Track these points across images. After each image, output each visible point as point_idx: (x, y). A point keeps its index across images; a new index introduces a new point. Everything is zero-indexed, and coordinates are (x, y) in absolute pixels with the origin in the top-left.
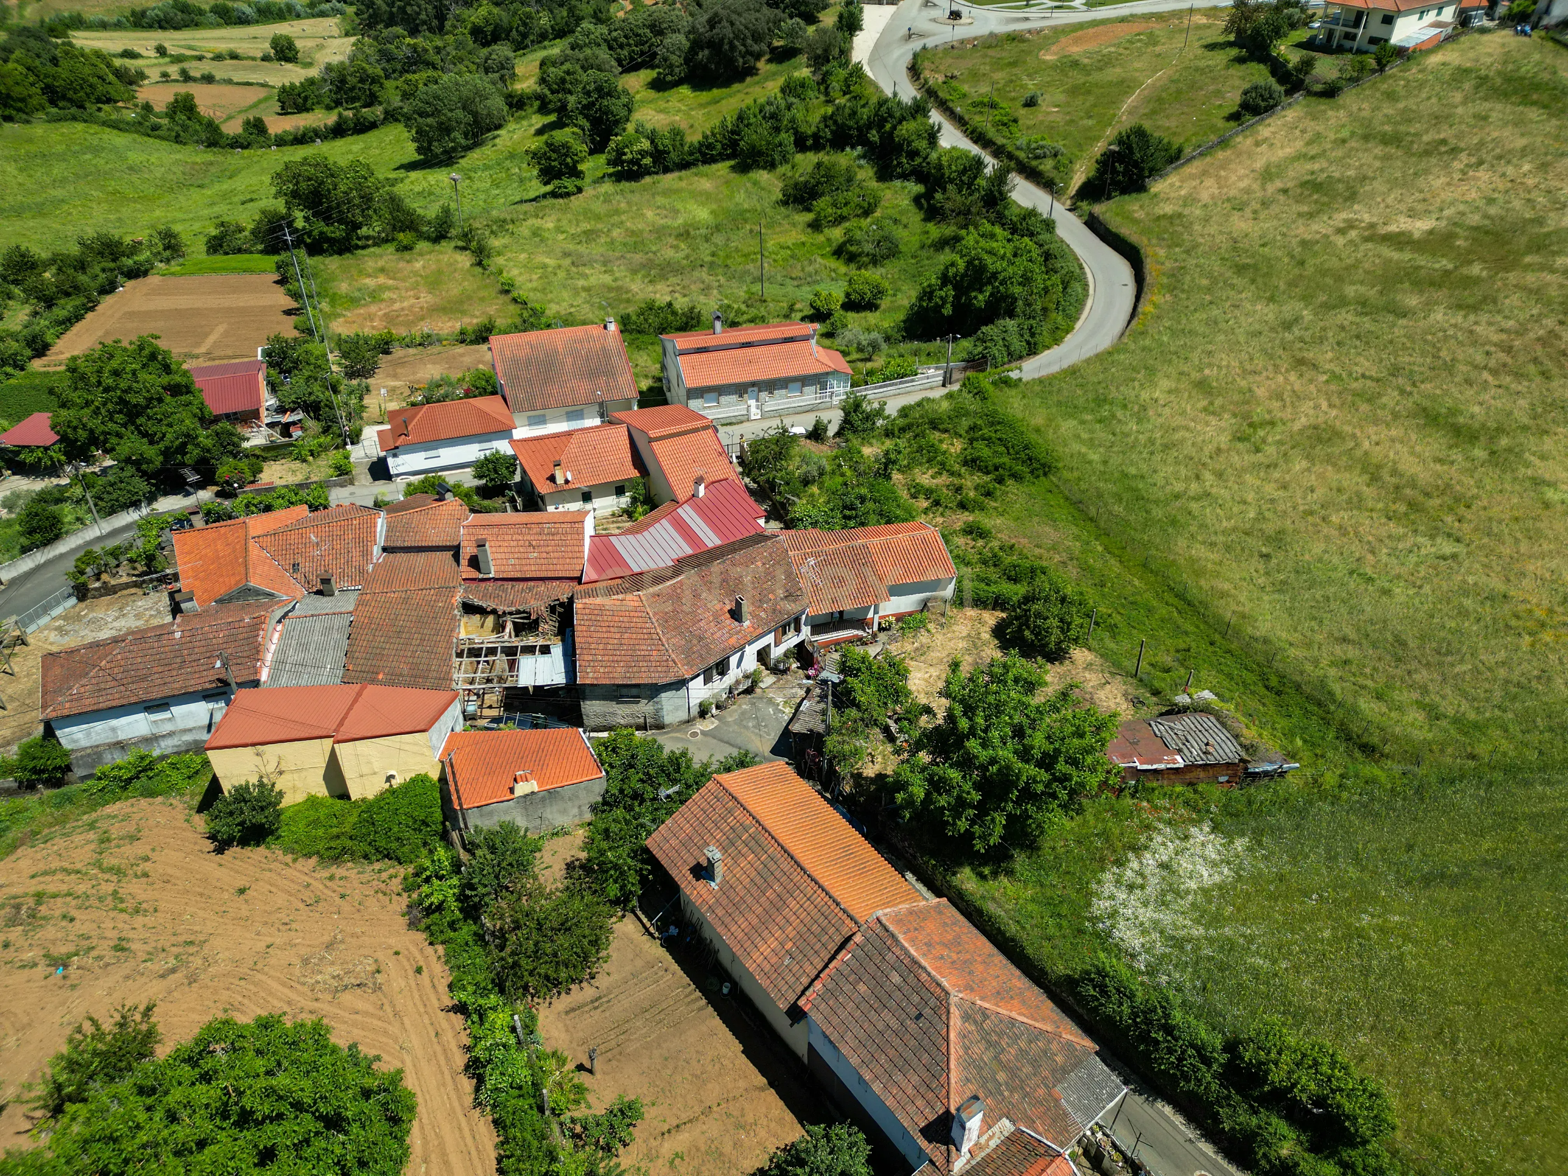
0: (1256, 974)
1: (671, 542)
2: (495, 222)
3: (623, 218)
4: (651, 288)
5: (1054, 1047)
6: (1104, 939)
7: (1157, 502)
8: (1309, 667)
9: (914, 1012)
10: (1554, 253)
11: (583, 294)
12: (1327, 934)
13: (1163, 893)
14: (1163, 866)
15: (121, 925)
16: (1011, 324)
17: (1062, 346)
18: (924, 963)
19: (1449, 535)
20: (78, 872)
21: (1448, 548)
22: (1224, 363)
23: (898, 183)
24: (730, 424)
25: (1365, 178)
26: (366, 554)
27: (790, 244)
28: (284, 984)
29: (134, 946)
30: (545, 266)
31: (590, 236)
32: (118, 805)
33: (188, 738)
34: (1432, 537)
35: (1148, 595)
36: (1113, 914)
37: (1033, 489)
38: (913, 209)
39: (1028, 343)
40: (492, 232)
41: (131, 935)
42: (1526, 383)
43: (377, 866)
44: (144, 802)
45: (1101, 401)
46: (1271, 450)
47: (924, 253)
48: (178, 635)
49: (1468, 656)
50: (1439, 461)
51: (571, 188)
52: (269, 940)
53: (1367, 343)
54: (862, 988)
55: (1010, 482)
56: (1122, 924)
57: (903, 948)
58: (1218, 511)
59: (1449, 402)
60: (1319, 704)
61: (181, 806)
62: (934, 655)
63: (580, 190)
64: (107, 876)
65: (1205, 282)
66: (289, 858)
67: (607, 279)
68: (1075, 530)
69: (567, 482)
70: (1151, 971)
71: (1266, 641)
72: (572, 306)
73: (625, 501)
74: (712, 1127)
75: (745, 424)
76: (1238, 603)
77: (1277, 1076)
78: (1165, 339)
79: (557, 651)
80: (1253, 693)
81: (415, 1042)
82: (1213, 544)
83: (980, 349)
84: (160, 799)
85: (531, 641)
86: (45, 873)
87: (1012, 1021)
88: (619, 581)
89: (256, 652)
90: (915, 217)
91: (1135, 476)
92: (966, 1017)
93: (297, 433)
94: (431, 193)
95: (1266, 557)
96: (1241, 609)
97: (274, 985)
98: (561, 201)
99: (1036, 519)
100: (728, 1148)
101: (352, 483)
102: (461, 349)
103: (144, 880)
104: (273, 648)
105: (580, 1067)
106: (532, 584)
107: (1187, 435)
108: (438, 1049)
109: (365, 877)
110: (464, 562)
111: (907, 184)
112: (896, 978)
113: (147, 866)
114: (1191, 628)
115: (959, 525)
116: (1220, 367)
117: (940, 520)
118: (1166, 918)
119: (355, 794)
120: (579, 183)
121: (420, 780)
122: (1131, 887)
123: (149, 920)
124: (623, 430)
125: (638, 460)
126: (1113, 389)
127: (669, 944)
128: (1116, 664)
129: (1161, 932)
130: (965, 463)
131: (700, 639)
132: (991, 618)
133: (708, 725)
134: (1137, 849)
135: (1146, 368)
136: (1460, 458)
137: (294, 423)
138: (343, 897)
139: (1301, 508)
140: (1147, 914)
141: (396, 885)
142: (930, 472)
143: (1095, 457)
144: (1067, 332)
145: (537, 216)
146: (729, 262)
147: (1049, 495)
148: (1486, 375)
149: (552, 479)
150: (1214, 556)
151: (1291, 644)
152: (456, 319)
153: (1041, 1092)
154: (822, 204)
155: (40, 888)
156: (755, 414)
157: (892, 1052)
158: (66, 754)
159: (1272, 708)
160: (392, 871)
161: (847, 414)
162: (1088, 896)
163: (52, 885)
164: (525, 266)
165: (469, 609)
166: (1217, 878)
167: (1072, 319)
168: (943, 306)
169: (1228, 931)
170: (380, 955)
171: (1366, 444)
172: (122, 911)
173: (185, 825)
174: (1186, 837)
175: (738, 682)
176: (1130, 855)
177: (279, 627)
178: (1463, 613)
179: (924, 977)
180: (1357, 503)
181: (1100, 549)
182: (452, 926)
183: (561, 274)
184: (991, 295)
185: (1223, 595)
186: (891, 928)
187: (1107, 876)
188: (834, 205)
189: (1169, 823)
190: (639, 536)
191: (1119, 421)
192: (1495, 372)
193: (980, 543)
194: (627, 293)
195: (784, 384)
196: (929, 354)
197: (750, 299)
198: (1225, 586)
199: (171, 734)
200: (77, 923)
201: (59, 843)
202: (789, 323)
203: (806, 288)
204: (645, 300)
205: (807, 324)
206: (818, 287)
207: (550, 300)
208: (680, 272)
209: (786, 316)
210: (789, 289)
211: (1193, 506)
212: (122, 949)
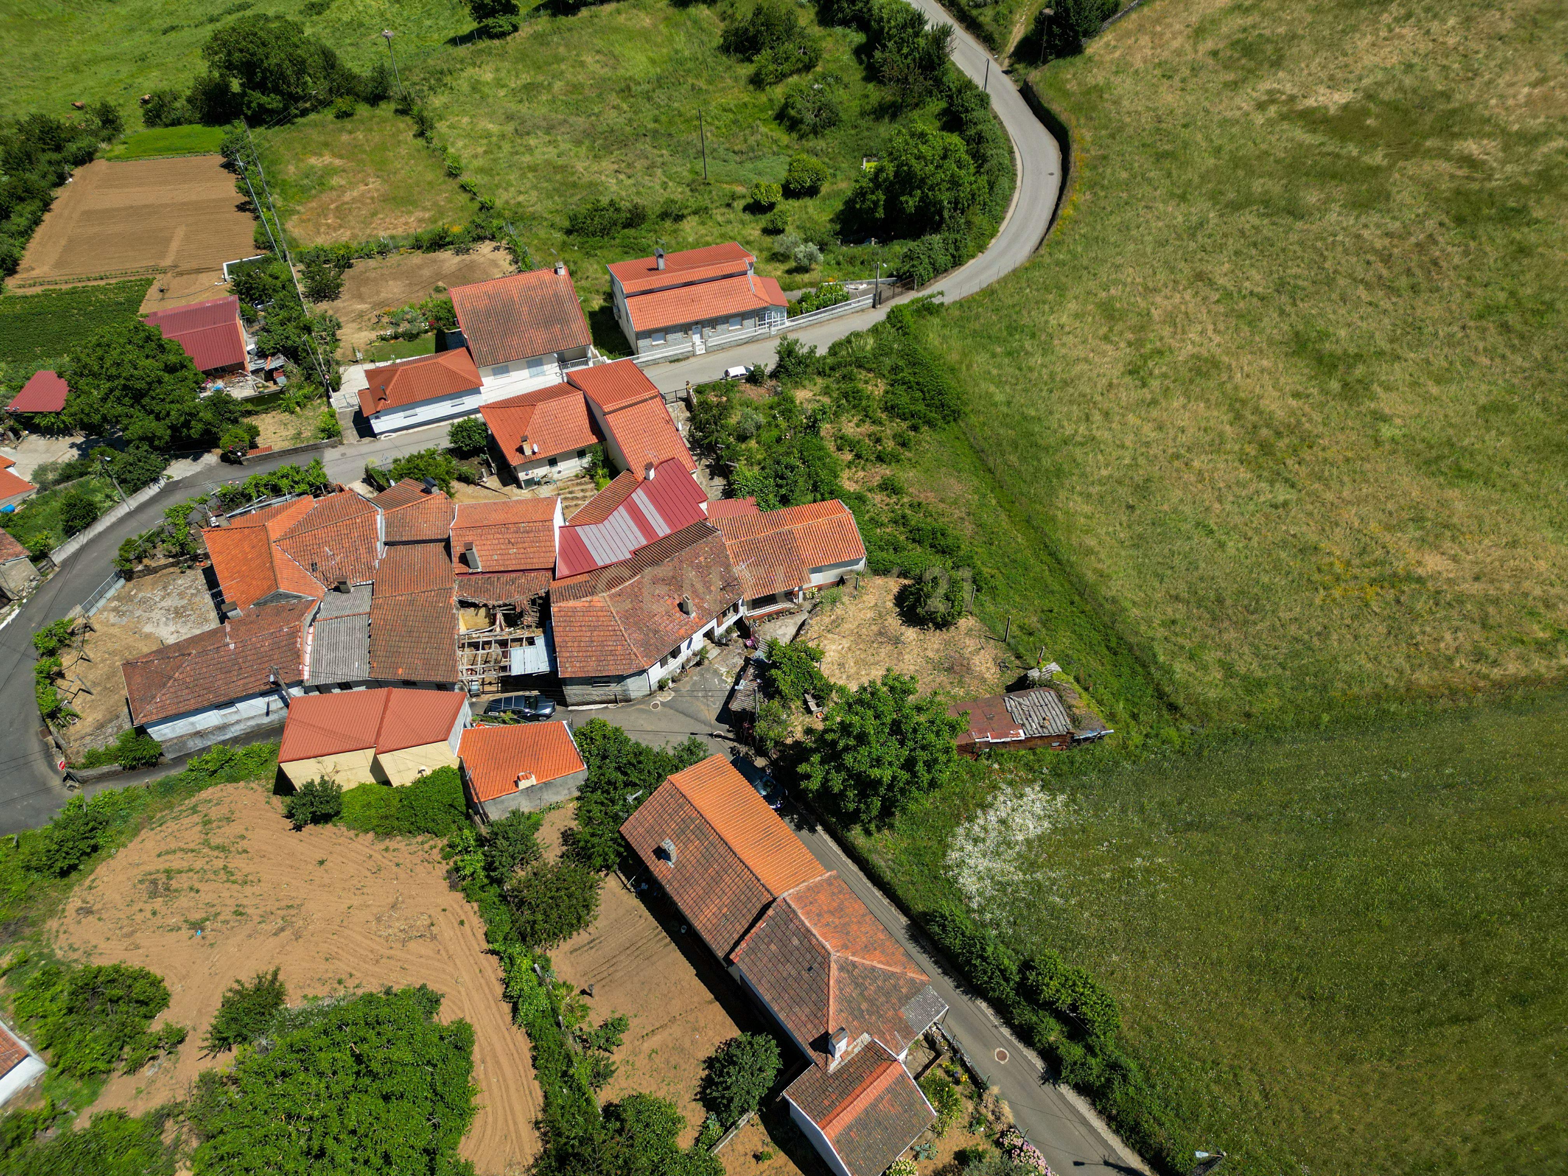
0: (1052, 909)
1: (628, 532)
2: (432, 74)
3: (563, 67)
4: (595, 167)
5: (901, 982)
6: (951, 883)
7: (1046, 449)
8: (1143, 628)
9: (807, 965)
10: (1455, 136)
11: (530, 175)
12: (1108, 875)
13: (998, 845)
14: (1003, 822)
15: (235, 894)
16: (935, 238)
17: (987, 253)
18: (815, 931)
19: (1287, 480)
20: (193, 851)
21: (1282, 494)
22: (1129, 279)
23: (839, 30)
24: (678, 360)
25: (1294, 37)
26: (371, 550)
27: (732, 106)
28: (366, 937)
29: (249, 911)
30: (488, 135)
31: (530, 89)
32: (210, 790)
33: (252, 723)
34: (1272, 483)
35: (1028, 553)
36: (961, 864)
37: (943, 436)
38: (854, 64)
39: (953, 256)
40: (431, 88)
41: (245, 902)
42: (1394, 299)
43: (420, 839)
44: (230, 787)
45: (1013, 329)
46: (1155, 384)
47: (863, 123)
48: (232, 646)
49: (1269, 614)
50: (1296, 395)
51: (507, 27)
52: (349, 903)
53: (1262, 251)
54: (773, 947)
55: (925, 428)
56: (966, 872)
57: (801, 921)
58: (1100, 457)
59: (1320, 324)
60: (1144, 666)
61: (260, 789)
62: (846, 626)
63: (515, 28)
64: (216, 853)
65: (1124, 175)
66: (352, 833)
67: (551, 153)
68: (976, 482)
69: (534, 453)
70: (981, 910)
71: (1114, 601)
72: (520, 193)
73: (586, 461)
74: (676, 1030)
75: (692, 360)
76: (1100, 560)
77: (1047, 993)
78: (1079, 249)
79: (540, 641)
80: (1096, 653)
81: (466, 977)
82: (1089, 496)
83: (907, 268)
84: (242, 784)
85: (519, 633)
86: (167, 853)
87: (873, 969)
88: (586, 577)
89: (297, 656)
90: (855, 74)
91: (1033, 418)
92: (841, 968)
93: (282, 380)
94: (361, 25)
95: (1131, 508)
96: (1100, 566)
97: (359, 938)
98: (497, 42)
99: (943, 469)
100: (687, 1044)
101: (341, 443)
102: (418, 258)
103: (244, 855)
104: (309, 649)
105: (583, 992)
106: (513, 575)
107: (1086, 367)
108: (482, 981)
109: (413, 848)
110: (456, 559)
111: (848, 31)
112: (796, 942)
113: (244, 844)
114: (1056, 587)
115: (877, 481)
116: (1125, 285)
117: (861, 474)
118: (997, 865)
119: (395, 783)
120: (514, 19)
121: (445, 770)
122: (976, 841)
123: (257, 889)
124: (579, 397)
125: (596, 427)
126: (1025, 313)
127: (642, 896)
128: (992, 629)
129: (992, 878)
130: (885, 409)
131: (656, 632)
132: (895, 585)
133: (666, 697)
134: (985, 807)
135: (1058, 288)
136: (1315, 391)
137: (276, 369)
138: (397, 865)
139: (1170, 451)
140: (983, 864)
141: (436, 855)
142: (855, 420)
143: (999, 397)
144: (992, 236)
145: (474, 64)
146: (673, 130)
147: (957, 443)
148: (1362, 292)
149: (520, 450)
150: (1087, 509)
151: (1134, 603)
152: (410, 213)
153: (891, 1013)
154: (763, 57)
155: (167, 866)
156: (700, 349)
157: (792, 992)
158: (158, 745)
159: (1109, 667)
160: (431, 843)
161: (781, 359)
162: (945, 847)
163: (176, 862)
164: (468, 135)
165: (464, 604)
166: (1039, 831)
167: (998, 220)
168: (875, 209)
169: (1039, 876)
170: (432, 912)
171: (1238, 377)
172: (234, 882)
173: (267, 807)
174: (1022, 796)
175: (688, 660)
176: (979, 812)
177: (311, 630)
178: (1277, 566)
179: (814, 941)
180: (1217, 446)
181: (994, 502)
182: (482, 888)
183: (506, 147)
184: (922, 200)
185: (1089, 552)
186: (793, 906)
187: (960, 831)
188: (775, 60)
189: (1010, 784)
190: (600, 526)
191: (1027, 353)
192: (1368, 286)
193: (894, 499)
194: (573, 174)
195: (725, 319)
196: (862, 263)
197: (694, 181)
198: (1091, 542)
199: (238, 722)
200: (202, 894)
201: (172, 826)
202: (732, 216)
203: (749, 165)
204: (591, 184)
205: (747, 217)
206: (760, 165)
207: (498, 186)
208: (623, 143)
209: (729, 205)
210: (732, 166)
211: (1078, 452)
212: (241, 914)
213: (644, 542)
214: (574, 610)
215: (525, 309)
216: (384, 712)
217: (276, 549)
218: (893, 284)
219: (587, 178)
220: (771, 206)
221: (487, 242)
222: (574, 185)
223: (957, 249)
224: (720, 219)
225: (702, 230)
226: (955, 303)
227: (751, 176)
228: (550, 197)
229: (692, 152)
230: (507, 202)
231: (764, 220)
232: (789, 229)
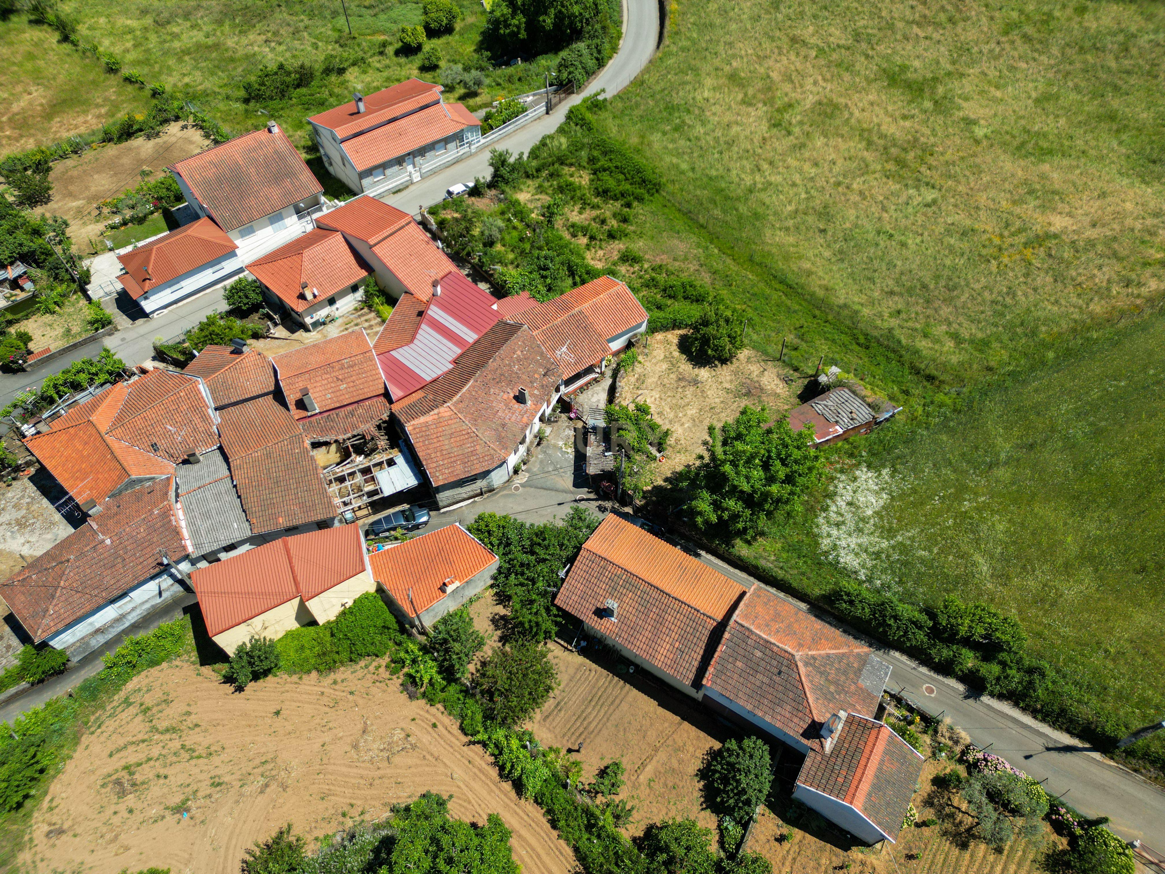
0: (922, 561)
1: (440, 346)
4: (244, 41)
5: (851, 659)
6: (835, 565)
7: (738, 200)
8: (879, 322)
9: (776, 671)
11: (187, 58)
12: (951, 522)
13: (857, 524)
14: (850, 504)
15: (205, 768)
16: (581, 46)
17: (620, 52)
18: (773, 641)
19: (927, 184)
20: (143, 741)
21: (930, 195)
22: (743, 52)
24: (399, 191)
26: (205, 418)
28: (350, 767)
29: (226, 779)
30: (131, 31)
32: (135, 680)
33: (147, 606)
34: (917, 188)
35: (761, 285)
36: (835, 547)
37: (653, 207)
39: (597, 59)
41: (218, 772)
42: (941, 32)
43: (362, 663)
44: (154, 671)
45: (671, 108)
46: (796, 130)
48: (108, 542)
49: (965, 288)
50: (905, 117)
52: (320, 741)
53: (833, 12)
54: (739, 664)
55: (635, 204)
56: (842, 553)
57: (756, 635)
58: (781, 197)
59: (898, 60)
60: (894, 351)
61: (186, 665)
62: (651, 380)
64: (168, 736)
66: (295, 678)
67: (198, 36)
68: (695, 239)
69: (315, 296)
70: (870, 580)
71: (846, 307)
72: (184, 75)
73: (360, 294)
74: (662, 756)
75: (412, 188)
76: (820, 278)
77: (963, 631)
78: (695, 35)
79: (400, 460)
80: (851, 351)
81: (459, 773)
82: (787, 229)
83: (565, 75)
84: (164, 665)
85: (377, 458)
86: (118, 751)
87: (828, 656)
88: (422, 393)
89: (176, 532)
91: (717, 177)
92: (806, 664)
93: (28, 286)
95: (823, 231)
96: (823, 282)
97: (344, 769)
99: (664, 234)
100: (675, 763)
101: (117, 330)
102: (112, 150)
103: (197, 730)
104: (183, 524)
105: (570, 751)
106: (350, 408)
107: (739, 129)
108: (475, 770)
109: (360, 674)
110: (292, 407)
112: (759, 654)
113: (193, 719)
114: (796, 307)
115: (616, 256)
116: (742, 57)
117: (601, 253)
118: (864, 540)
119: (321, 621)
121: (366, 596)
122: (838, 525)
123: (224, 757)
124: (338, 238)
125: (362, 262)
126: (674, 95)
127: (583, 652)
128: (765, 352)
129: (866, 551)
130: (598, 194)
131: (503, 425)
132: (673, 337)
133: (522, 478)
134: (831, 496)
135: (692, 69)
136: (916, 111)
137: (20, 276)
138: (351, 693)
139: (832, 180)
140: (853, 542)
141: (384, 673)
142: (577, 208)
143: (684, 166)
144: (619, 37)
147: (666, 210)
148: (915, 29)
149: (302, 297)
150: (791, 240)
151: (862, 305)
152: (85, 112)
153: (853, 687)
155: (123, 763)
156: (416, 177)
157: (770, 697)
158: (62, 653)
159: (866, 360)
160: (375, 664)
161: (497, 170)
162: (815, 538)
163: (131, 757)
164: (111, 34)
165: (316, 445)
166: (881, 503)
167: (618, 24)
168: (518, 33)
169: (899, 538)
170: (402, 724)
171: (857, 113)
172: (199, 757)
173: (200, 679)
174: (855, 479)
175: (532, 443)
176: (829, 502)
177: (179, 505)
178: (952, 250)
179: (775, 649)
180: (865, 169)
181: (716, 251)
182: (443, 690)
183: (153, 38)
184: (557, 16)
185: (809, 273)
186: (746, 625)
187: (821, 520)
189: (842, 471)
190: (412, 345)
191: (689, 126)
192: (919, 25)
193: (637, 267)
194: (226, 50)
195: (431, 147)
196: (520, 79)
197: (340, 37)
198: (807, 265)
199: (133, 609)
200: (171, 778)
201: (110, 725)
202: (388, 61)
203: (382, 17)
204: (247, 57)
205: (403, 60)
206: (393, 14)
207: (160, 73)
208: (262, 17)
209: (381, 53)
210: (369, 20)
211: (763, 196)
212: (219, 784)
213: (459, 351)
214: (426, 425)
215: (252, 170)
216: (290, 563)
217: (110, 439)
218: (556, 92)
219: (241, 52)
220: (419, 48)
221: (173, 123)
222: (232, 60)
223: (599, 52)
224: (378, 65)
225: (367, 78)
226: (614, 97)
227: (389, 25)
228: (213, 74)
229: (327, 13)
230: (175, 85)
231: (418, 60)
232: (442, 64)
